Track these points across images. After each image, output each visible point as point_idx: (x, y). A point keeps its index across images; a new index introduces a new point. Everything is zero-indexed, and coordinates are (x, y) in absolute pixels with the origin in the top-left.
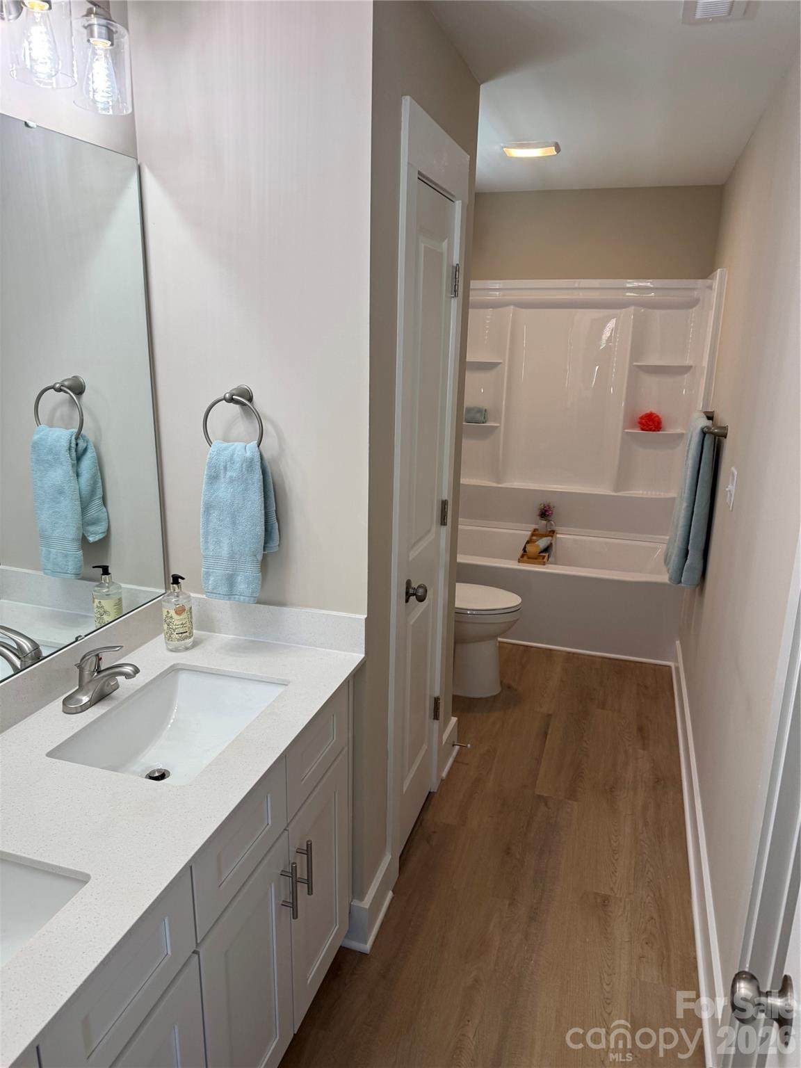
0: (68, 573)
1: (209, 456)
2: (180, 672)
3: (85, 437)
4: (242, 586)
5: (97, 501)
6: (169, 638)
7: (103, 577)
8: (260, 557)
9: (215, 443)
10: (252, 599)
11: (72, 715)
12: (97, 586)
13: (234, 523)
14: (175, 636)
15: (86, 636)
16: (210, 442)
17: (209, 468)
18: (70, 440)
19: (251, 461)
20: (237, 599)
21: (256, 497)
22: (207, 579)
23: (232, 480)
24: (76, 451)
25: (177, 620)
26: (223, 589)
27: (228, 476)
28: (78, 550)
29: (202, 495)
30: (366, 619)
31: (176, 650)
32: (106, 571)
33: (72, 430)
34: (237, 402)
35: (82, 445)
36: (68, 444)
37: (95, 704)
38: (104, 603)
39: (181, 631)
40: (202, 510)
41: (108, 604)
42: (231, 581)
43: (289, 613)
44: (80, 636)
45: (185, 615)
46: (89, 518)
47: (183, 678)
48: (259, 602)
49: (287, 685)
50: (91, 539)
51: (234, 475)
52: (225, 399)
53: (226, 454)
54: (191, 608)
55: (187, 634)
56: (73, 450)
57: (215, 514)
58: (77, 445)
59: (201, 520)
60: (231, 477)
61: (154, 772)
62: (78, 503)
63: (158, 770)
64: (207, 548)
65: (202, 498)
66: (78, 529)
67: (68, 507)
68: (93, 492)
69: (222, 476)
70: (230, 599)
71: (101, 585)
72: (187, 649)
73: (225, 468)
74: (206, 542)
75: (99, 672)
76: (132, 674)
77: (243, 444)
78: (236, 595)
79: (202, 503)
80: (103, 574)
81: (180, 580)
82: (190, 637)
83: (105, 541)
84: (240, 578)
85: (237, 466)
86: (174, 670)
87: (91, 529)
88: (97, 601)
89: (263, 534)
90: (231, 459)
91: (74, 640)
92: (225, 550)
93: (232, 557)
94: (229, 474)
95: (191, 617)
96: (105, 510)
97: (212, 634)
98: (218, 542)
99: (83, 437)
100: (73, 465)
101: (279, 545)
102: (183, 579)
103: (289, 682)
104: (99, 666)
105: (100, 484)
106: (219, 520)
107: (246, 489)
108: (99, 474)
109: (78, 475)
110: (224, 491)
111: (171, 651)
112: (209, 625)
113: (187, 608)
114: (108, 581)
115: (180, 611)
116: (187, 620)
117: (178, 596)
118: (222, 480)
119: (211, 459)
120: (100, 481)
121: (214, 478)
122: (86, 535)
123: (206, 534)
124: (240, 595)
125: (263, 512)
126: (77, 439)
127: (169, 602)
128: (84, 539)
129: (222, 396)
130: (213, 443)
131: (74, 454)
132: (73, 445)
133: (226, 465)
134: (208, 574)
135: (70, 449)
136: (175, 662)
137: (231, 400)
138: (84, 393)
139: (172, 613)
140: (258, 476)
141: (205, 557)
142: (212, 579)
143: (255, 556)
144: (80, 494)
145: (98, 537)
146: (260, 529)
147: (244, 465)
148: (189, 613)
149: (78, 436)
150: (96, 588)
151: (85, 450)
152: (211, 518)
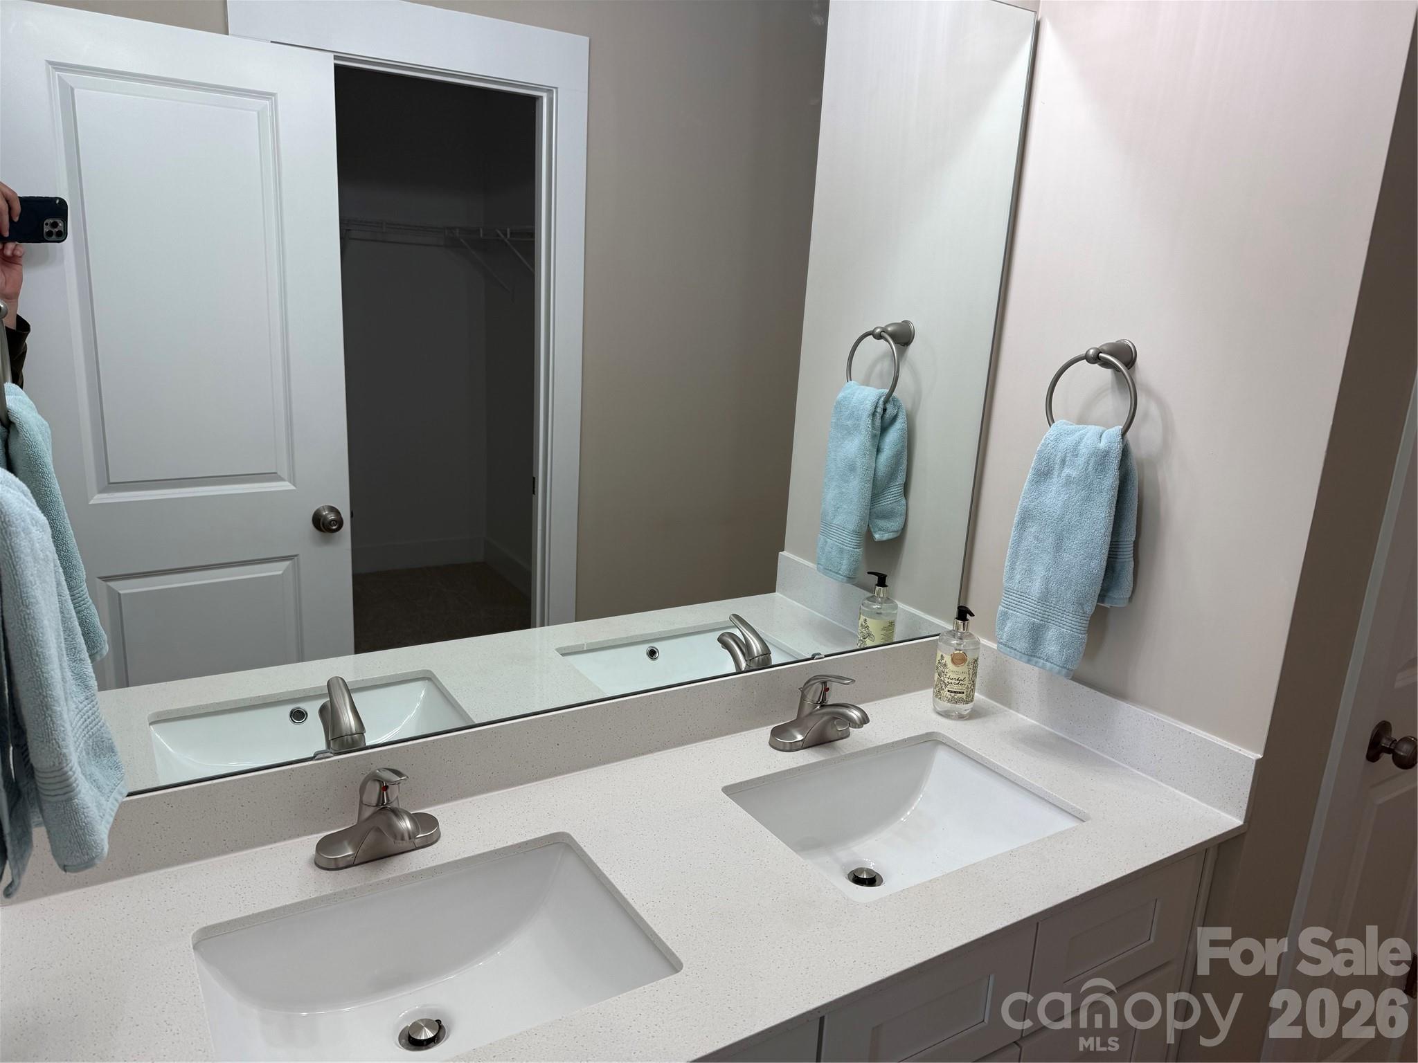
0: (839, 574)
1: (1043, 441)
2: (940, 747)
3: (898, 401)
4: (1052, 645)
5: (896, 489)
6: (938, 695)
7: (877, 588)
8: (1090, 609)
9: (1059, 423)
10: (1064, 671)
11: (779, 752)
12: (868, 599)
13: (1058, 547)
14: (945, 693)
15: (826, 656)
16: (1051, 419)
17: (1040, 458)
18: (877, 403)
19: (1105, 454)
20: (1041, 664)
21: (1100, 514)
22: (1003, 623)
23: (1069, 482)
24: (882, 417)
25: (952, 671)
26: (1022, 645)
27: (1064, 475)
28: (858, 546)
29: (1021, 497)
30: (1258, 762)
31: (946, 714)
32: (882, 581)
33: (883, 390)
34: (1106, 364)
35: (891, 411)
36: (873, 408)
37: (809, 747)
38: (870, 622)
39: (956, 688)
40: (1016, 519)
41: (874, 626)
42: (1036, 635)
43: (1127, 713)
44: (819, 654)
45: (964, 668)
46: (878, 508)
47: (942, 757)
48: (1077, 678)
49: (1084, 821)
50: (877, 536)
51: (1074, 474)
52: (1086, 357)
53: (1069, 441)
54: (976, 660)
55: (964, 696)
56: (878, 416)
57: (1033, 529)
58: (885, 410)
59: (1013, 534)
60: (1069, 476)
61: (861, 870)
62: (869, 485)
63: (869, 871)
64: (1011, 578)
65: (1020, 502)
66: (862, 519)
67: (856, 488)
68: (892, 475)
69: (1056, 473)
70: (1029, 662)
71: (872, 599)
72: (961, 717)
73: (1063, 461)
74: (1012, 568)
75: (822, 706)
76: (858, 722)
77: (1099, 429)
78: (1039, 658)
79: (1018, 510)
80: (878, 585)
81: (968, 616)
82: (967, 702)
83: (895, 545)
84: (1051, 634)
85: (1081, 461)
86: (931, 740)
87: (882, 523)
88: (863, 618)
89: (1103, 574)
90: (1076, 448)
91: (810, 657)
92: (1036, 587)
93: (1045, 598)
94: (1067, 471)
95: (975, 674)
96: (904, 501)
97: (1006, 708)
98: (1029, 572)
99: (895, 400)
100: (874, 436)
101: (1131, 599)
102: (972, 615)
103: (1089, 818)
104: (824, 699)
105: (904, 467)
106: (1036, 538)
107: (1088, 499)
108: (906, 453)
109: (878, 451)
110: (1054, 496)
111: (939, 713)
112: (1002, 693)
113: (970, 658)
114: (881, 596)
115: (959, 659)
116: (967, 676)
117: (961, 639)
118: (1055, 479)
119: (1046, 445)
120: (905, 462)
121: (1043, 474)
122: (872, 530)
123: (1015, 555)
124: (1047, 661)
125: (1108, 539)
126: (886, 402)
127: (947, 643)
128: (869, 535)
129: (1083, 352)
130: (1056, 423)
131: (878, 421)
132: (879, 410)
133: (1065, 457)
134: (1005, 616)
135: (874, 414)
136: (936, 731)
137: (1096, 359)
138: (911, 345)
139: (948, 659)
140: (1110, 480)
141: (1008, 591)
142: (1009, 624)
143: (1082, 605)
144: (875, 474)
145: (886, 536)
146: (1097, 565)
147: (1092, 461)
148: (971, 667)
149: (888, 398)
150: (866, 602)
151: (894, 418)
152: (1026, 533)
